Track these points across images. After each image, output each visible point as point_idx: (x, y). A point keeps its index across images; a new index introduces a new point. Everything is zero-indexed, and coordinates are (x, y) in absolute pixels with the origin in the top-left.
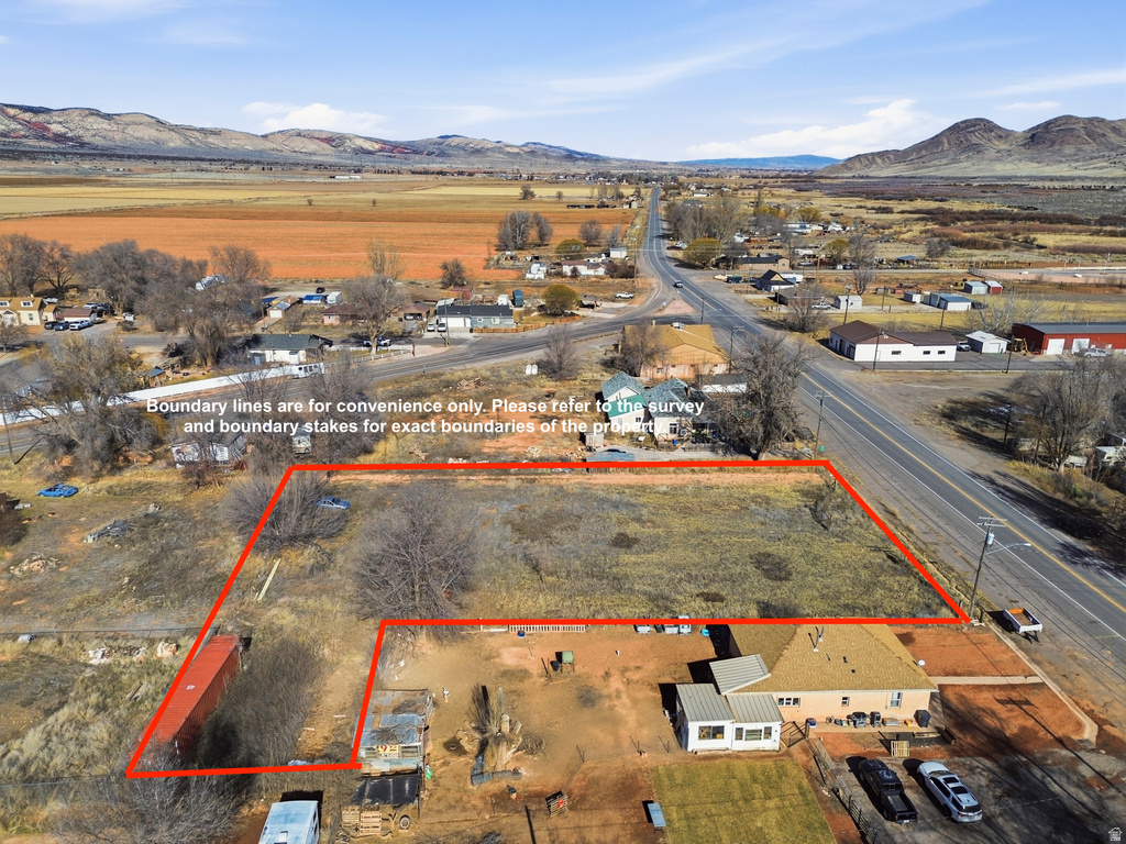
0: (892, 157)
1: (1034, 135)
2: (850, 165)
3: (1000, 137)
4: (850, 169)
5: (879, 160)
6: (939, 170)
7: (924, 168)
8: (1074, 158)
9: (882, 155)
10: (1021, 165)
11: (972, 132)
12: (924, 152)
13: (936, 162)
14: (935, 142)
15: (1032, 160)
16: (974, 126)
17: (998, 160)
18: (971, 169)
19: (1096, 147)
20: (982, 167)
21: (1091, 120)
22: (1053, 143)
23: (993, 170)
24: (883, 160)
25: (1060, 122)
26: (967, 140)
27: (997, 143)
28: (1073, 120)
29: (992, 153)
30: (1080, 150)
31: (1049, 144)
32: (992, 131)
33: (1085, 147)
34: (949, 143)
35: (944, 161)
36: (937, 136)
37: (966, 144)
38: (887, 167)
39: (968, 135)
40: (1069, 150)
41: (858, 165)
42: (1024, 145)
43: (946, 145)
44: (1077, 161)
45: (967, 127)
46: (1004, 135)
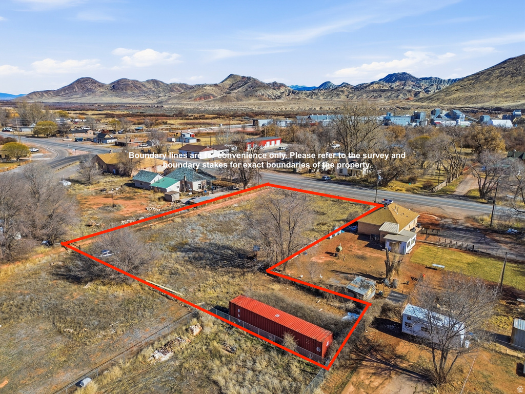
0: (52, 93)
1: (114, 86)
2: (30, 97)
3: (100, 86)
4: (32, 99)
5: (45, 94)
6: (78, 100)
7: (70, 99)
8: (132, 95)
9: (47, 92)
10: (113, 98)
11: (87, 83)
12: (67, 91)
13: (75, 96)
14: (71, 87)
15: (117, 96)
16: (87, 81)
17: (102, 96)
18: (92, 100)
19: (139, 92)
20: (97, 99)
21: (134, 81)
22: (122, 89)
23: (102, 100)
24: (48, 95)
25: (122, 81)
26: (86, 87)
27: (99, 88)
28: (127, 81)
29: (98, 93)
30: (133, 93)
31: (121, 89)
32: (95, 83)
33: (135, 91)
34: (78, 88)
35: (78, 96)
36: (71, 84)
37: (85, 89)
38: (51, 98)
39: (84, 84)
40: (129, 92)
41: (35, 97)
42: (112, 90)
43: (77, 89)
44: (134, 97)
45: (84, 81)
46: (101, 85)
